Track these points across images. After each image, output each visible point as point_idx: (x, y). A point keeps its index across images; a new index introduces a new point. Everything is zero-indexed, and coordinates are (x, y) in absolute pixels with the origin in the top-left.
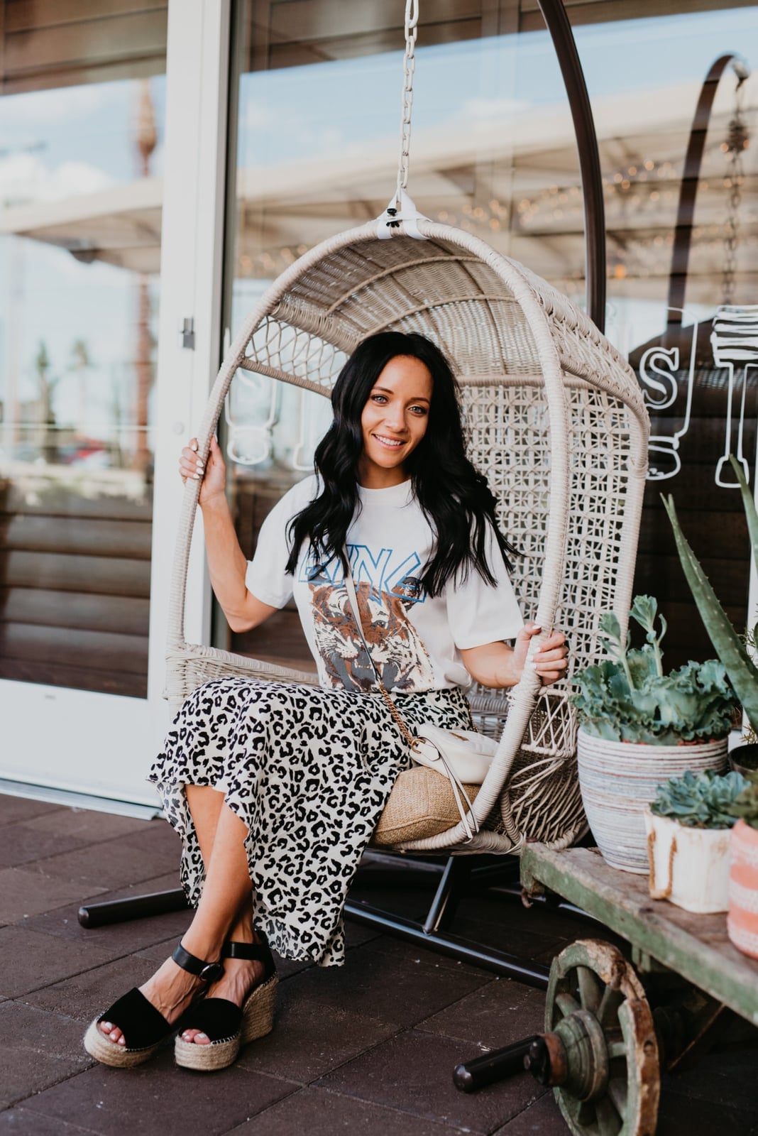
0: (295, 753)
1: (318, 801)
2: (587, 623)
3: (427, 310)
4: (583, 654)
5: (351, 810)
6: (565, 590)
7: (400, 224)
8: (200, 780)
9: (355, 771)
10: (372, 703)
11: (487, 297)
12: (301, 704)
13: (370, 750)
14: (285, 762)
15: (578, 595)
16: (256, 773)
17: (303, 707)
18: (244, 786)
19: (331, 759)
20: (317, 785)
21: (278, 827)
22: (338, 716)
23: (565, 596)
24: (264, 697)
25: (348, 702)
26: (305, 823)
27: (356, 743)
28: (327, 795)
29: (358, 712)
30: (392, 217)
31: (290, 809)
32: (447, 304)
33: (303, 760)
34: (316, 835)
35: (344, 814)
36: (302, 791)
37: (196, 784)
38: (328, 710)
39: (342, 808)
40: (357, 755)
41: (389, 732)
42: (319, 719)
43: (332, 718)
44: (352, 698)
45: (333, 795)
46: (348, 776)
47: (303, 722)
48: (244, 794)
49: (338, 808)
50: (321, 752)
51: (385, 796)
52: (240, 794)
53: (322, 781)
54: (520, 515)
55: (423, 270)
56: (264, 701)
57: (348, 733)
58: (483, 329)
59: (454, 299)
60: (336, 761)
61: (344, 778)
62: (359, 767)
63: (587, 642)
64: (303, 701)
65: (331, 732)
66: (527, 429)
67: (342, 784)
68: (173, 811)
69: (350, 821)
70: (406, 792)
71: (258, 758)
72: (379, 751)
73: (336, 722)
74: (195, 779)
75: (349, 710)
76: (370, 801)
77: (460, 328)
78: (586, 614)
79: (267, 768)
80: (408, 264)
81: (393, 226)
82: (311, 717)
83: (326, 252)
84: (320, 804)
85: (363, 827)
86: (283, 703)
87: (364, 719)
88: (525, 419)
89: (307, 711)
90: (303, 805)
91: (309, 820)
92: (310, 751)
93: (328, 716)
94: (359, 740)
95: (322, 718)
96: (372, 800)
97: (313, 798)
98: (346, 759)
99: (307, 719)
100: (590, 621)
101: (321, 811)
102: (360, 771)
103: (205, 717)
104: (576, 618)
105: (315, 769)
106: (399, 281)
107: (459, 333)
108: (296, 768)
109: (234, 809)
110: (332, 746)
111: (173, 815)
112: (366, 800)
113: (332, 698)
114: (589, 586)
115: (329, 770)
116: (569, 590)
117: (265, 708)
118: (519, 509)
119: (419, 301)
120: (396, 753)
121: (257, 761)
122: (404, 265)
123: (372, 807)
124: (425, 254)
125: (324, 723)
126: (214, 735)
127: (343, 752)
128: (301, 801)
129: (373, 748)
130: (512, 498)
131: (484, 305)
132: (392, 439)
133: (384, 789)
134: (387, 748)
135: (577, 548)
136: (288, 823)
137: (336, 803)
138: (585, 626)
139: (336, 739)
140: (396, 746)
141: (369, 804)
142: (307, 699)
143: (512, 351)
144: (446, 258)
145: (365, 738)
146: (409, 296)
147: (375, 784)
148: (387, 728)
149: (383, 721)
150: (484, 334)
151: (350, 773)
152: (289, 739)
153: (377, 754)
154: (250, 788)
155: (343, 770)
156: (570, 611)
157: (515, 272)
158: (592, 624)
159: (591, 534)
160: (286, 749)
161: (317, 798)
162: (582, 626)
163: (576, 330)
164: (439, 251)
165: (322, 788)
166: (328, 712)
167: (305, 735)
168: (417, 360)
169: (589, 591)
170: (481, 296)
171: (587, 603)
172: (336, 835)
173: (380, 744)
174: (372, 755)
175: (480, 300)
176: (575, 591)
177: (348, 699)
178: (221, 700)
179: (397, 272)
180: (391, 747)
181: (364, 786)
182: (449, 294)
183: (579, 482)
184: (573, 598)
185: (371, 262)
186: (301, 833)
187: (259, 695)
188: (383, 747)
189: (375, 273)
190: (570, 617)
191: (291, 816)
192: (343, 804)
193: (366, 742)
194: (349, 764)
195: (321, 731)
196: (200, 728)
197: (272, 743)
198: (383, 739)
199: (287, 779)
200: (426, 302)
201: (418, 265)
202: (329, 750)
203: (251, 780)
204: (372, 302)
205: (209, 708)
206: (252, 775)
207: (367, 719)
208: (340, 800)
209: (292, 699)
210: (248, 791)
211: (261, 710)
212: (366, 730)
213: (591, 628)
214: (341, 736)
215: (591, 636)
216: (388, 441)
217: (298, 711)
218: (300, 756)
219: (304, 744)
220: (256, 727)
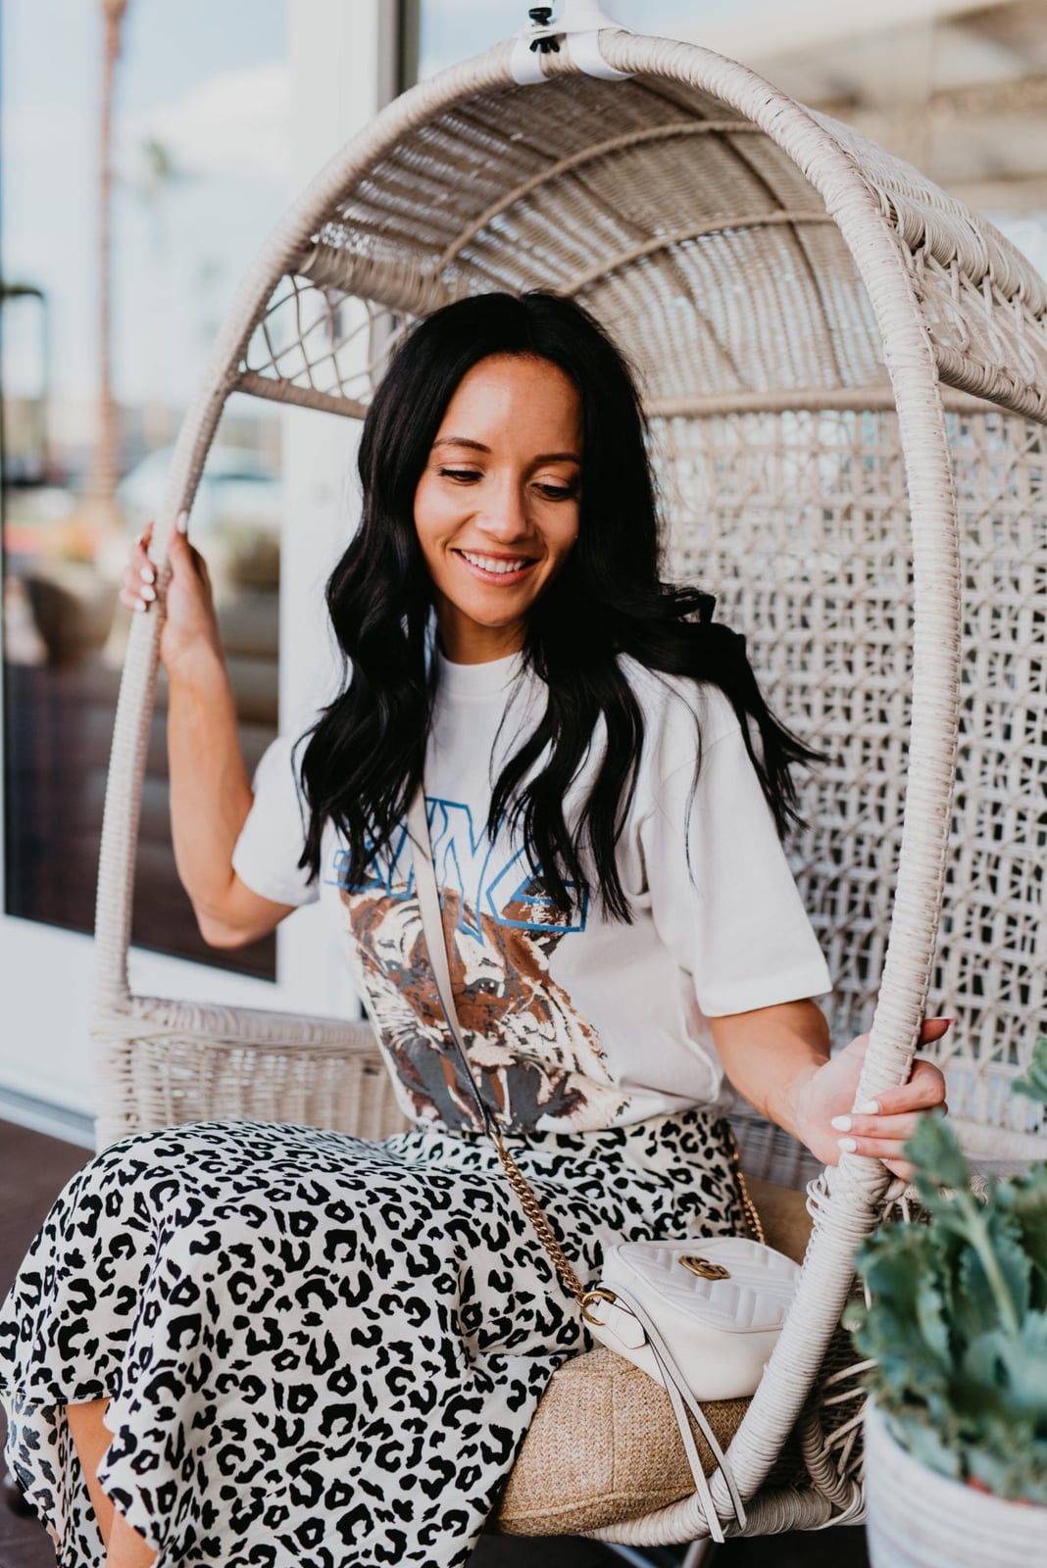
0: (289, 1344)
1: (354, 1455)
2: (1024, 939)
3: (664, 251)
4: (1014, 1006)
5: (434, 1476)
6: (975, 863)
7: (562, 45)
8: (81, 1391)
9: (443, 1383)
10: (488, 1197)
11: (792, 216)
12: (303, 1225)
13: (487, 1318)
14: (262, 1366)
15: (1004, 874)
16: (176, 1406)
17: (307, 1233)
18: (145, 1444)
19: (382, 1353)
20: (351, 1419)
21: (248, 1519)
22: (398, 1246)
23: (975, 876)
24: (207, 1214)
25: (427, 1203)
26: (319, 1510)
27: (442, 1310)
28: (375, 1442)
29: (451, 1228)
30: (541, 28)
31: (274, 1476)
32: (707, 234)
33: (311, 1358)
34: (349, 1539)
35: (418, 1485)
36: (311, 1433)
37: (72, 1401)
38: (371, 1233)
39: (412, 1471)
40: (446, 1343)
41: (530, 1267)
42: (350, 1257)
43: (381, 1253)
44: (437, 1192)
45: (390, 1440)
46: (425, 1395)
47: (308, 1267)
48: (145, 1464)
49: (403, 1471)
50: (357, 1337)
51: (516, 1438)
52: (136, 1465)
53: (362, 1408)
54: (876, 695)
55: (644, 159)
56: (205, 1223)
57: (424, 1288)
58: (790, 293)
59: (719, 224)
60: (395, 1358)
61: (415, 1398)
62: (452, 1372)
63: (1024, 980)
64: (307, 1216)
65: (381, 1287)
66: (891, 509)
67: (413, 1413)
68: (25, 1456)
69: (432, 1504)
70: (560, 1432)
71: (182, 1368)
72: (511, 1316)
73: (391, 1263)
74: (68, 1390)
75: (428, 1225)
76: (479, 1452)
77: (740, 288)
78: (1021, 920)
79: (210, 1384)
80: (606, 146)
81: (545, 50)
82: (329, 1254)
83: (403, 124)
84: (359, 1463)
85: (462, 1517)
86: (255, 1225)
87: (466, 1245)
88: (886, 486)
89: (317, 1241)
90: (315, 1467)
91: (331, 1504)
92: (329, 1337)
93: (372, 1249)
94: (450, 1301)
95: (358, 1256)
96: (486, 1448)
97: (343, 1452)
98: (419, 1353)
99: (317, 1258)
100: (1030, 935)
101: (362, 1482)
102: (454, 1382)
103: (83, 1244)
104: (999, 925)
105: (341, 1381)
106: (593, 186)
107: (737, 299)
108: (290, 1379)
109: (119, 1505)
110: (384, 1321)
111: (24, 1465)
112: (470, 1451)
113: (385, 1199)
114: (1027, 859)
115: (378, 1380)
116: (983, 861)
117: (205, 1242)
118: (875, 683)
119: (644, 232)
120: (549, 1319)
121: (179, 1376)
122: (596, 149)
123: (484, 1467)
124: (641, 120)
125: (364, 1266)
126: (105, 1285)
127: (412, 1335)
128: (313, 1458)
129: (494, 1312)
130: (859, 657)
131: (787, 235)
132: (498, 557)
133: (515, 1422)
134: (528, 1306)
135: (1001, 770)
136: (273, 1509)
137: (397, 1460)
138: (1018, 945)
139: (393, 1306)
140: (549, 1301)
141: (477, 1459)
142: (318, 1211)
143: (855, 337)
144: (689, 128)
145: (469, 1288)
146: (620, 220)
147: (495, 1409)
148: (525, 1260)
149: (516, 1242)
150: (793, 301)
151: (429, 1385)
152: (270, 1310)
153: (505, 1325)
154: (159, 1448)
155: (412, 1378)
156: (985, 911)
157: (827, 145)
158: (1033, 942)
159: (1032, 741)
160: (263, 1335)
161: (353, 1449)
162: (1011, 945)
163: (986, 286)
164: (670, 110)
165: (362, 1423)
166: (372, 1239)
167: (315, 1301)
168: (543, 363)
169: (1027, 869)
170: (779, 216)
171: (1024, 894)
172: (398, 1537)
173: (511, 1300)
174: (492, 1329)
175: (776, 224)
176: (996, 866)
177: (429, 1194)
178: (120, 1200)
179: (586, 165)
180: (538, 1305)
181: (465, 1417)
182: (707, 211)
183: (1004, 625)
184: (993, 881)
185: (519, 144)
186: (312, 1534)
187: (196, 1206)
188: (519, 1307)
189: (534, 171)
190: (986, 922)
191: (280, 1493)
192: (413, 1461)
193: (473, 1300)
194: (427, 1365)
195: (355, 1288)
196: (71, 1269)
197: (225, 1322)
198: (519, 1286)
199: (266, 1404)
200: (659, 232)
201: (629, 148)
202: (377, 1332)
203: (163, 1426)
204: (539, 236)
205: (93, 1219)
206: (166, 1414)
207: (474, 1241)
208: (409, 1451)
209: (279, 1215)
210: (156, 1457)
211: (196, 1248)
212: (470, 1272)
213: (1032, 950)
214: (405, 1296)
215: (1031, 969)
216: (490, 565)
217: (295, 1241)
218: (302, 1351)
219: (313, 1320)
220: (178, 1289)
